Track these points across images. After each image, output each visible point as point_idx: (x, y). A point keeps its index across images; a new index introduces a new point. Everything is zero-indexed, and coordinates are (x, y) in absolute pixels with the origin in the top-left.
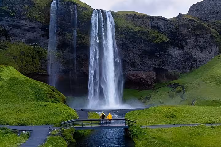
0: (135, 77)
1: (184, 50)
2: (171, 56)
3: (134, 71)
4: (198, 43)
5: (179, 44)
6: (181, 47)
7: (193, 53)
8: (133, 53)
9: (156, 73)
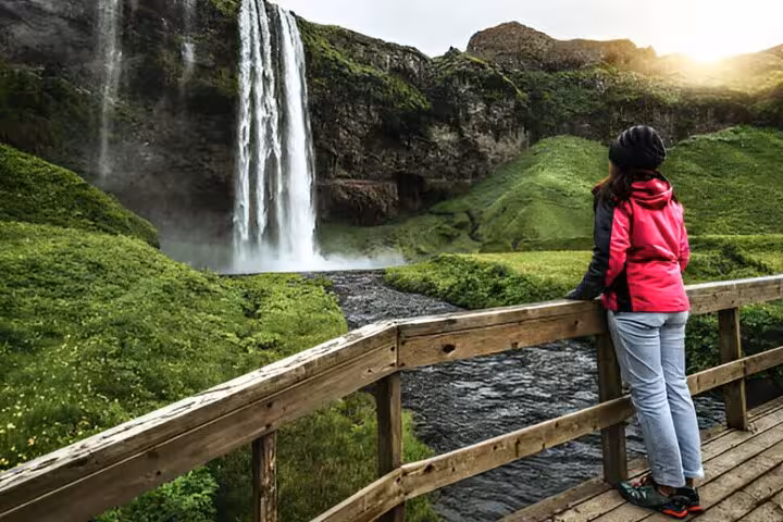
0: (348, 193)
1: (461, 134)
2: (435, 147)
3: (348, 178)
4: (491, 119)
5: (452, 119)
6: (455, 127)
7: (479, 141)
8: (348, 131)
9: (399, 188)
